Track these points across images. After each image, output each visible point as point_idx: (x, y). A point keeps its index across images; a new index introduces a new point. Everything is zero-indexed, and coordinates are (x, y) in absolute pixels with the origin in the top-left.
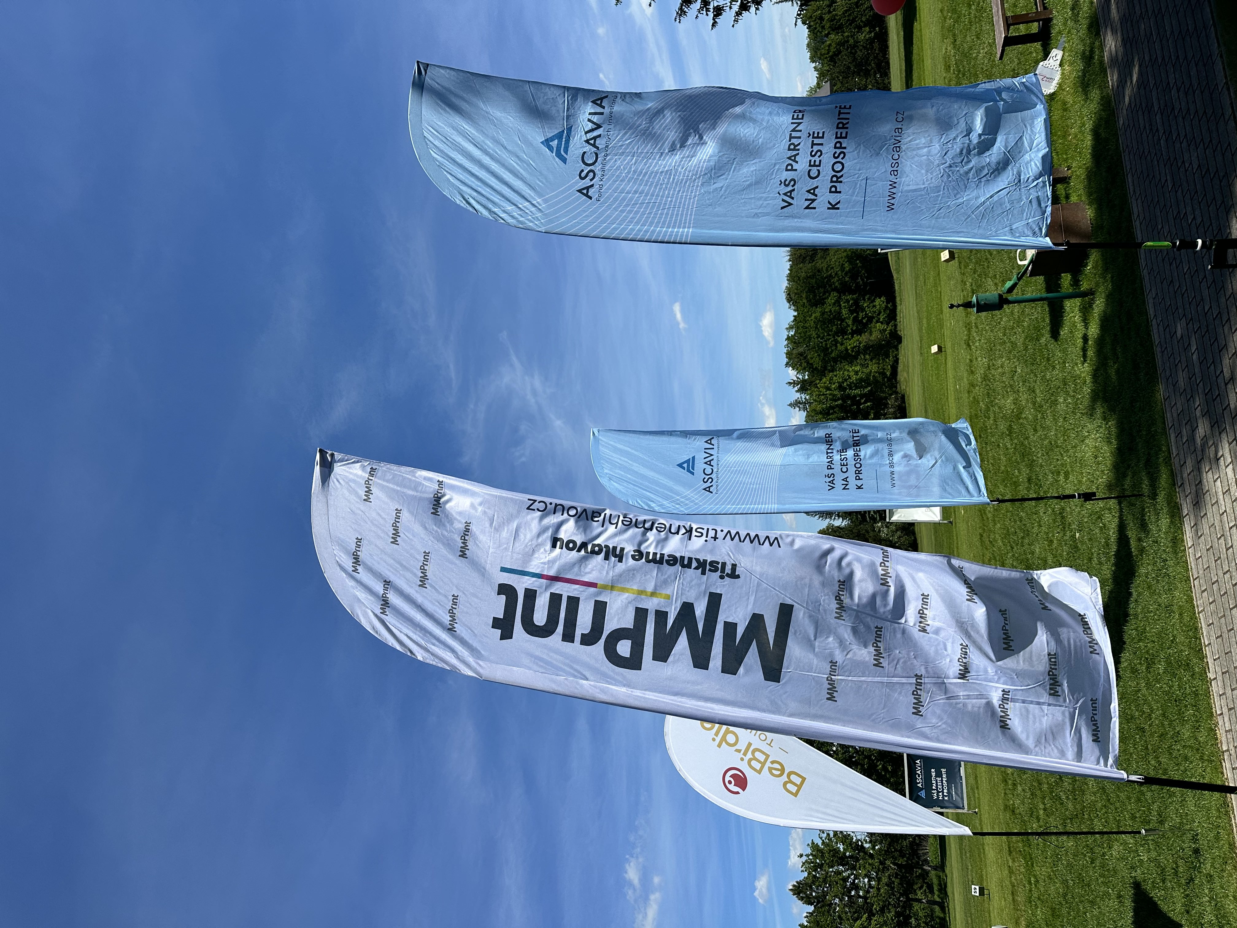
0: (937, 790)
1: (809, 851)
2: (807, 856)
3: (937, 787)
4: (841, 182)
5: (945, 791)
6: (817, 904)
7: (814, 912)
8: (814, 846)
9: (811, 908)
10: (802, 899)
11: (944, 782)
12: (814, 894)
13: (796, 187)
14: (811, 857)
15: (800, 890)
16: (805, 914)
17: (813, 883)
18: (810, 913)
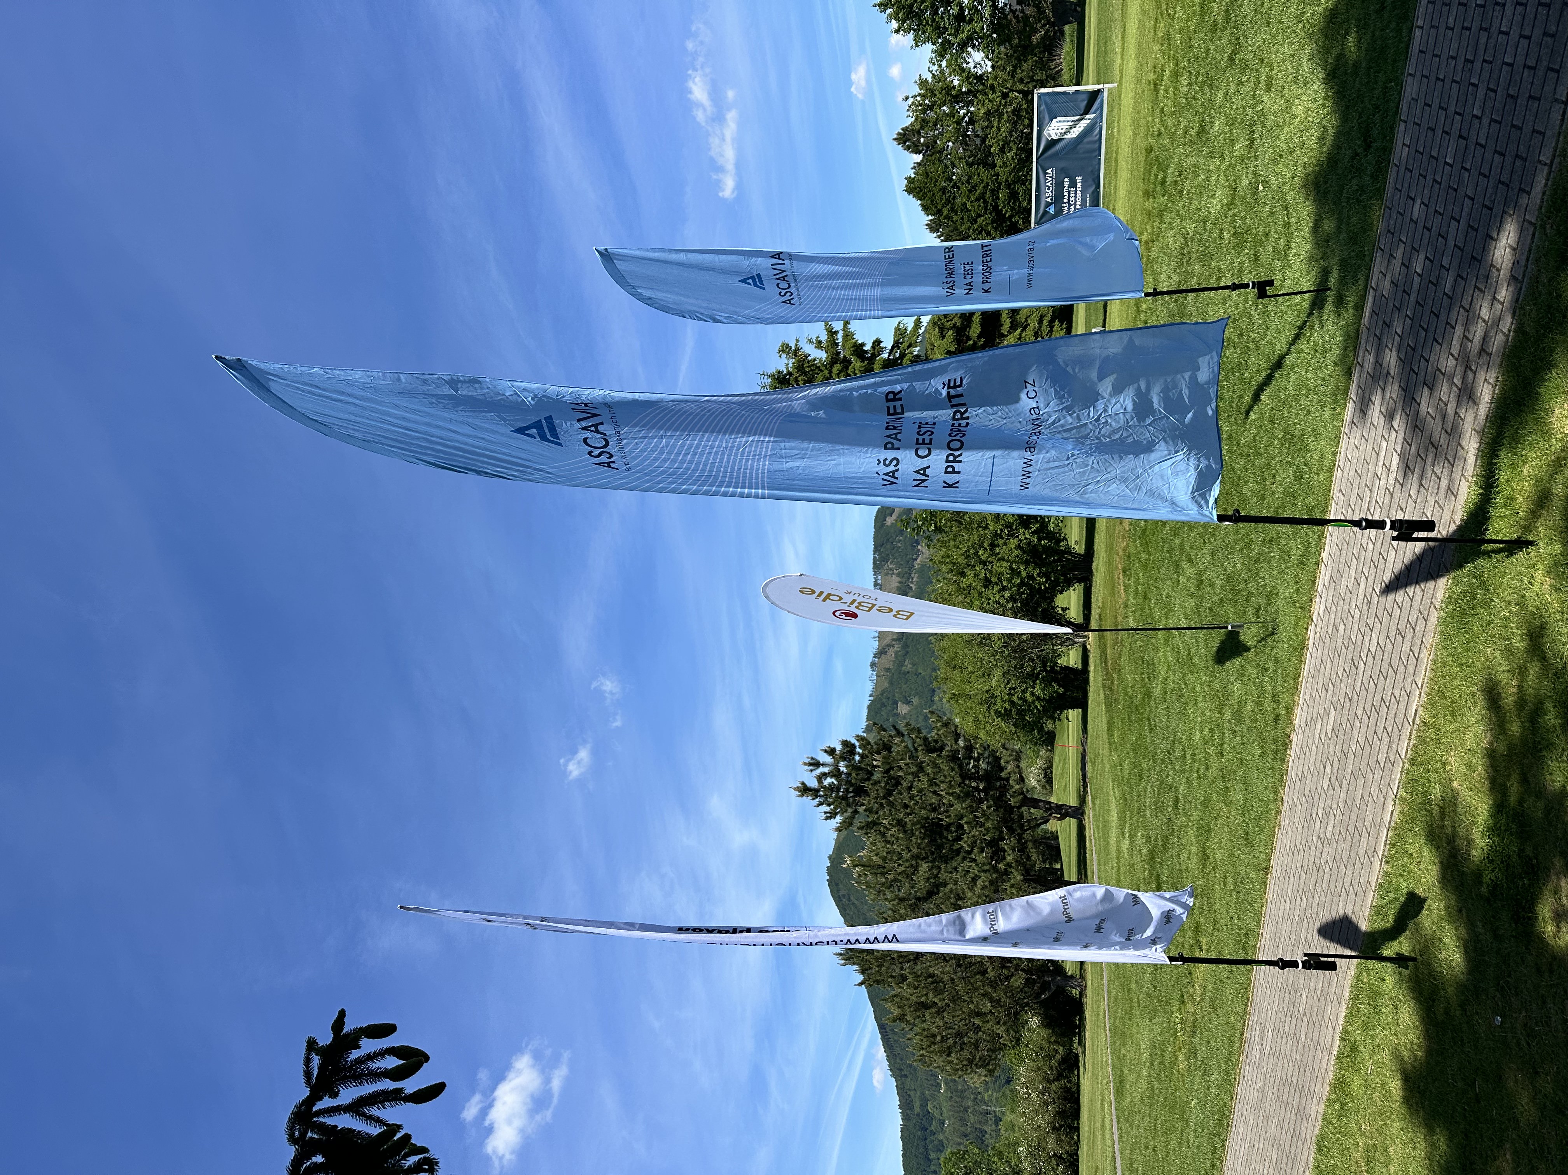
0: (1068, 203)
1: (916, 90)
2: (915, 97)
3: (1069, 200)
4: (960, 461)
5: (1078, 203)
6: (926, 151)
7: (922, 161)
8: (923, 83)
9: (918, 158)
10: (908, 148)
11: (1078, 192)
12: (922, 140)
13: (899, 467)
14: (919, 98)
15: (906, 139)
16: (912, 165)
17: (922, 128)
18: (917, 163)
